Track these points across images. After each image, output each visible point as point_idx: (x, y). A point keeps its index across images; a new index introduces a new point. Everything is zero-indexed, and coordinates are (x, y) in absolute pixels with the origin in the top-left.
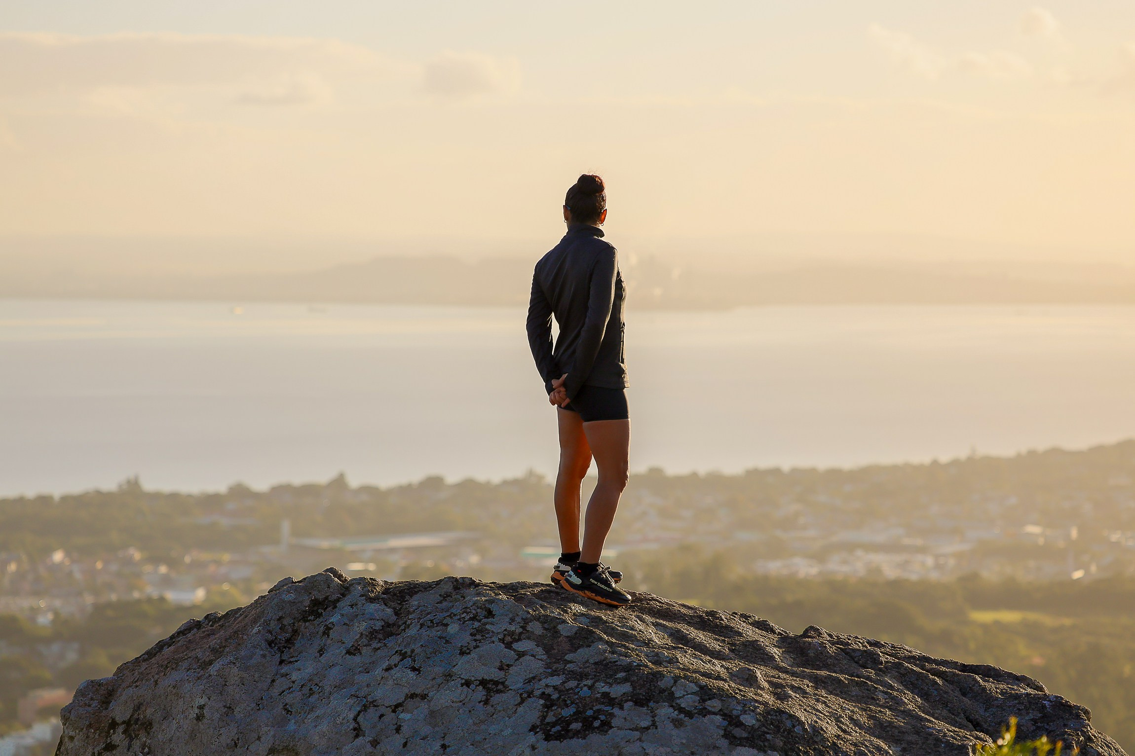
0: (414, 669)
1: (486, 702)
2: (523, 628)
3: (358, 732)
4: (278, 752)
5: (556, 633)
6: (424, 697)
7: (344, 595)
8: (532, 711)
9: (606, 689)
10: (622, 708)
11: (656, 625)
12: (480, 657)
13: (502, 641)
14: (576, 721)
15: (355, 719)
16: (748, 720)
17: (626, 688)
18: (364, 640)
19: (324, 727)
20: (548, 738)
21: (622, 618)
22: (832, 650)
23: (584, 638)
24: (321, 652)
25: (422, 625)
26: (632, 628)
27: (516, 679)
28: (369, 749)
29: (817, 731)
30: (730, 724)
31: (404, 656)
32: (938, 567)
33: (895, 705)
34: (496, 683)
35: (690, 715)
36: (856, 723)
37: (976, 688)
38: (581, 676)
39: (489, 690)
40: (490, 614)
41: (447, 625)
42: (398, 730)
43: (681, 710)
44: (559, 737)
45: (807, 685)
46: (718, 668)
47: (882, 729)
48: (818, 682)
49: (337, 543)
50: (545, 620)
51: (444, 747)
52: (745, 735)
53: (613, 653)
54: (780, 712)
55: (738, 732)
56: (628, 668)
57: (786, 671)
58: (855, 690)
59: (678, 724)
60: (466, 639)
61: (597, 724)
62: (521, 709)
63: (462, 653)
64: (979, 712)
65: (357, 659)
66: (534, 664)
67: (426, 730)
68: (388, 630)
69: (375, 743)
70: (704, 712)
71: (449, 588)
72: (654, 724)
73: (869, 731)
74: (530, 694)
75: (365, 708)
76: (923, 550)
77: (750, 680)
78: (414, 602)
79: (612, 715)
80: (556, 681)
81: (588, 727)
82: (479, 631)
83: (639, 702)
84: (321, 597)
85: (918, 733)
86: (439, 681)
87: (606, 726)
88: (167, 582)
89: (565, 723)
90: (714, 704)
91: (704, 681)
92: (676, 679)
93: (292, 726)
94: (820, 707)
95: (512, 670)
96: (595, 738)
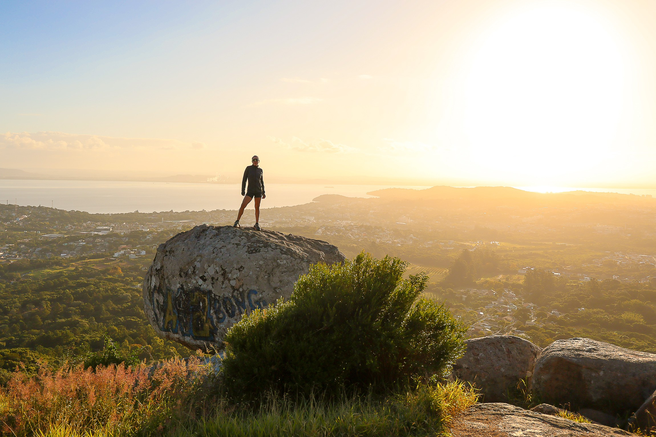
0: (223, 242)
1: (237, 247)
2: (243, 234)
3: (214, 253)
4: (199, 256)
5: (248, 235)
6: (225, 246)
7: (208, 229)
8: (246, 249)
9: (259, 245)
10: (262, 248)
11: (264, 234)
12: (235, 239)
13: (239, 236)
14: (254, 250)
15: (213, 250)
16: (284, 250)
17: (262, 245)
18: (213, 237)
19: (207, 252)
20: (249, 253)
21: (259, 233)
22: (295, 238)
23: (253, 236)
24: (205, 238)
25: (224, 234)
26: (261, 234)
27: (242, 243)
28: (216, 255)
29: (295, 251)
30: (281, 251)
31: (221, 239)
32: (269, 225)
33: (307, 247)
34: (239, 244)
35: (274, 249)
36: (301, 250)
37: (319, 244)
38: (254, 243)
39: (237, 245)
40: (236, 232)
41: (228, 234)
42: (221, 252)
43: (273, 248)
44: (251, 253)
45: (292, 244)
46: (277, 241)
47: (305, 251)
48: (294, 243)
49: (171, 221)
50: (246, 233)
51: (230, 255)
52: (284, 253)
53: (259, 238)
54: (289, 248)
55: (282, 252)
56: (262, 241)
57: (288, 242)
58: (300, 245)
59: (272, 251)
60: (232, 236)
61: (258, 251)
62: (244, 248)
63: (232, 239)
64: (320, 248)
65: (212, 240)
66: (245, 240)
67: (226, 252)
68: (217, 235)
69: (217, 255)
70: (277, 249)
71: (227, 227)
72: (268, 251)
73: (303, 251)
74: (245, 246)
75: (214, 248)
76: (267, 222)
77: (283, 243)
78: (221, 230)
79: (260, 249)
80: (250, 243)
81: (256, 251)
82: (234, 235)
83: (265, 247)
84: (204, 229)
85: (312, 252)
86: (228, 244)
87: (259, 251)
88: (143, 228)
89: (252, 251)
90: (277, 247)
91: (276, 243)
92: (271, 243)
93: (201, 252)
94: (295, 247)
95: (241, 242)
96: (257, 253)
